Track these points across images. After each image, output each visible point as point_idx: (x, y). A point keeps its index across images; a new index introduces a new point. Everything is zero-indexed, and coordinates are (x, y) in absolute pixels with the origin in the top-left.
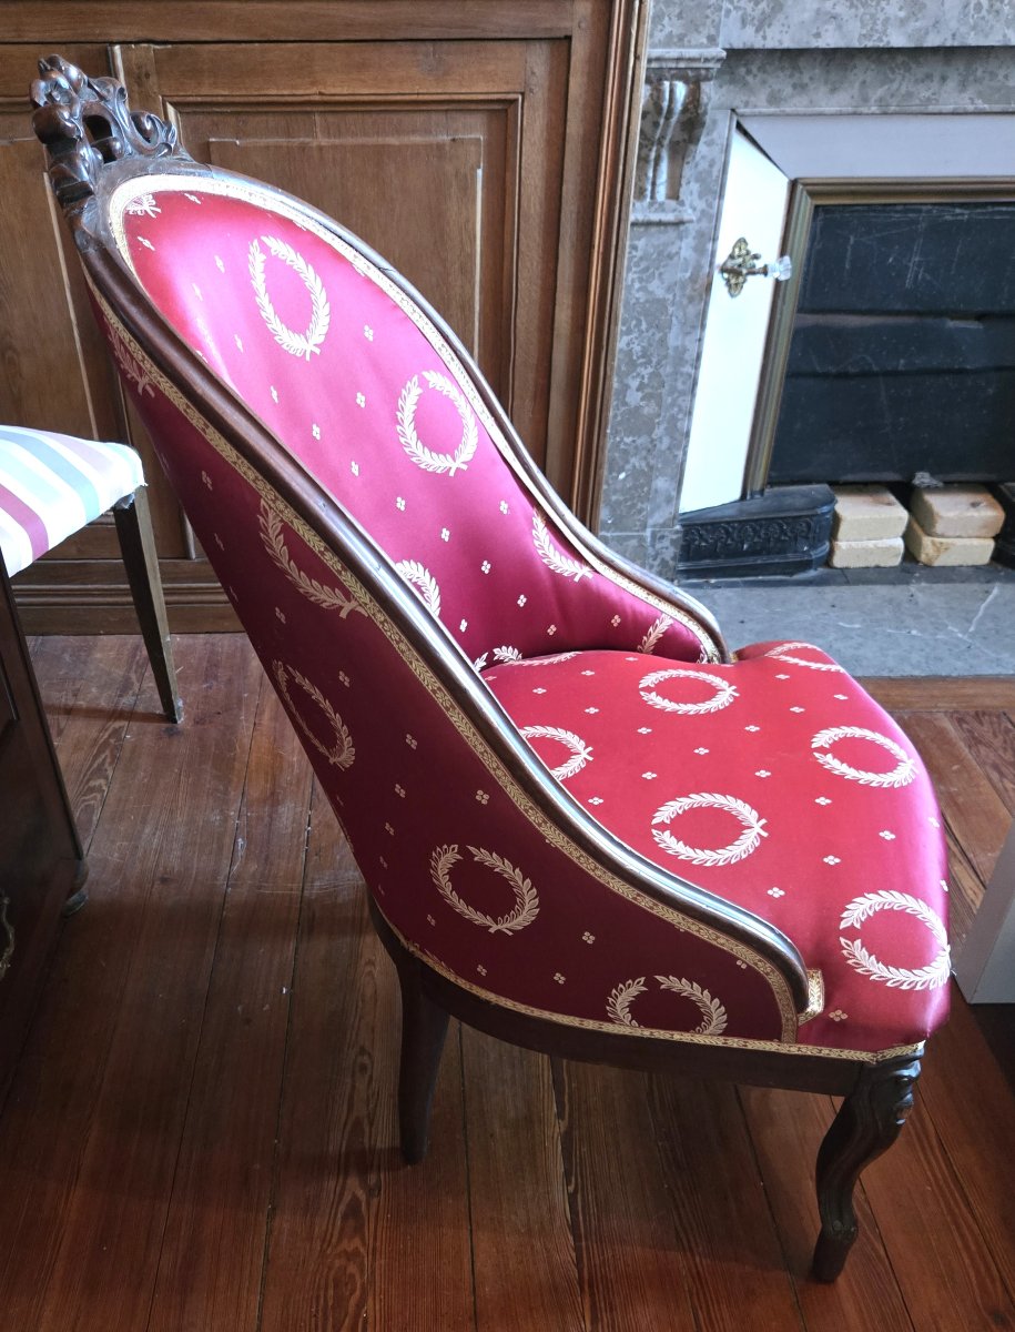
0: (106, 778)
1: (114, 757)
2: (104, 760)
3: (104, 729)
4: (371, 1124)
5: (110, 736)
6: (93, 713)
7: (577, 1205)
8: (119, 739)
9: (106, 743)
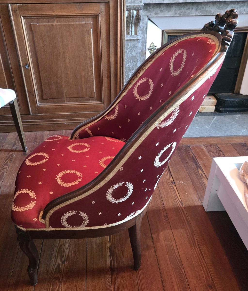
0: (8, 165)
1: (10, 160)
2: (8, 161)
3: (8, 154)
4: (64, 246)
5: (10, 156)
6: (6, 150)
7: (112, 263)
8: (12, 156)
9: (9, 157)
